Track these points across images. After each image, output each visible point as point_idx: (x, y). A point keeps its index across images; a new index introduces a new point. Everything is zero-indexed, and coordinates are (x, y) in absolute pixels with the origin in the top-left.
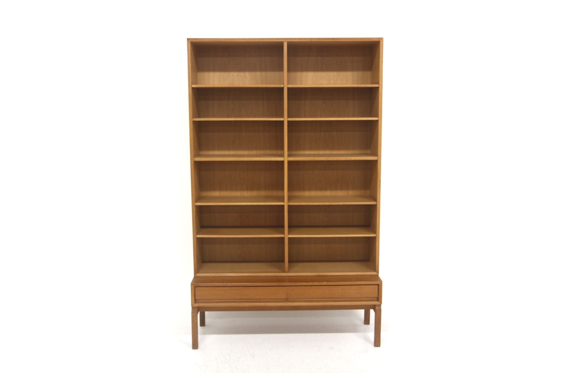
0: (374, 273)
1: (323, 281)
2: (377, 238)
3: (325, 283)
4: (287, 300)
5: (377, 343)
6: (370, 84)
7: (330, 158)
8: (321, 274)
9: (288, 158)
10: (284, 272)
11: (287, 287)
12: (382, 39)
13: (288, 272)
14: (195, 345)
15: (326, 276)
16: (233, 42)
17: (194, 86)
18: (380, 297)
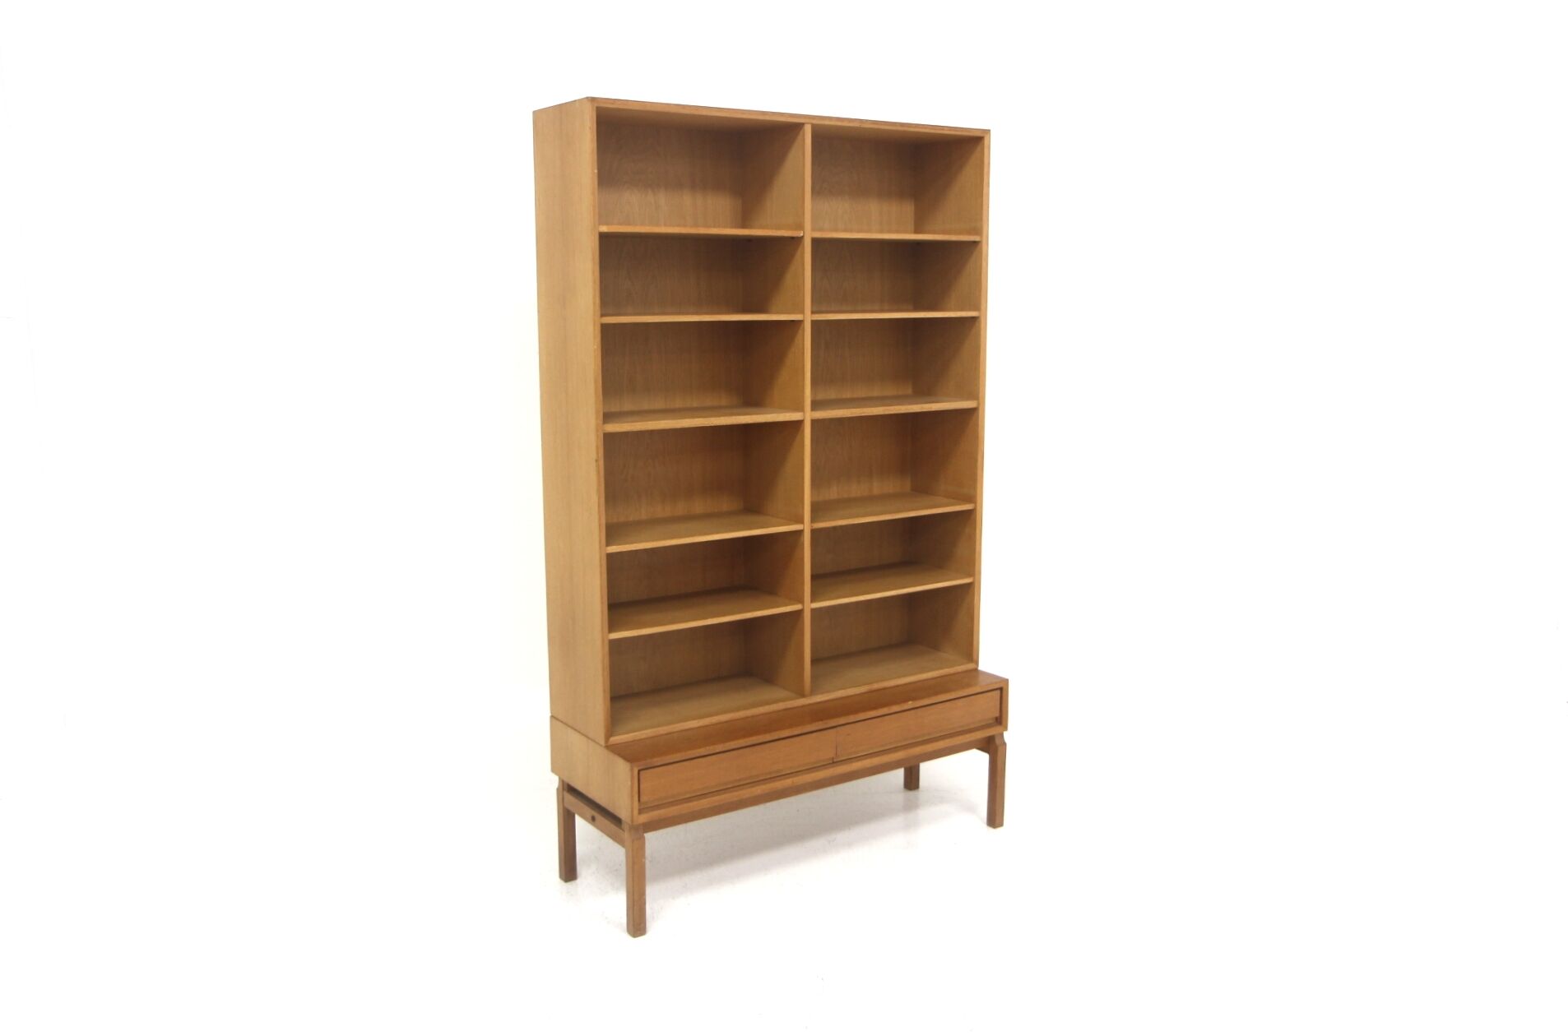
0: (971, 666)
1: (906, 701)
2: (976, 584)
3: (910, 704)
4: (834, 763)
5: (995, 818)
6: (911, 233)
7: (892, 408)
8: (876, 686)
9: (813, 412)
10: (803, 696)
11: (839, 728)
12: (988, 131)
13: (813, 692)
14: (637, 924)
15: (885, 689)
16: (694, 116)
17: (604, 229)
18: (1004, 716)
